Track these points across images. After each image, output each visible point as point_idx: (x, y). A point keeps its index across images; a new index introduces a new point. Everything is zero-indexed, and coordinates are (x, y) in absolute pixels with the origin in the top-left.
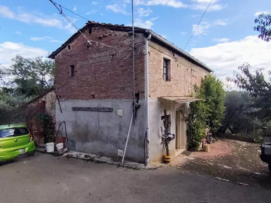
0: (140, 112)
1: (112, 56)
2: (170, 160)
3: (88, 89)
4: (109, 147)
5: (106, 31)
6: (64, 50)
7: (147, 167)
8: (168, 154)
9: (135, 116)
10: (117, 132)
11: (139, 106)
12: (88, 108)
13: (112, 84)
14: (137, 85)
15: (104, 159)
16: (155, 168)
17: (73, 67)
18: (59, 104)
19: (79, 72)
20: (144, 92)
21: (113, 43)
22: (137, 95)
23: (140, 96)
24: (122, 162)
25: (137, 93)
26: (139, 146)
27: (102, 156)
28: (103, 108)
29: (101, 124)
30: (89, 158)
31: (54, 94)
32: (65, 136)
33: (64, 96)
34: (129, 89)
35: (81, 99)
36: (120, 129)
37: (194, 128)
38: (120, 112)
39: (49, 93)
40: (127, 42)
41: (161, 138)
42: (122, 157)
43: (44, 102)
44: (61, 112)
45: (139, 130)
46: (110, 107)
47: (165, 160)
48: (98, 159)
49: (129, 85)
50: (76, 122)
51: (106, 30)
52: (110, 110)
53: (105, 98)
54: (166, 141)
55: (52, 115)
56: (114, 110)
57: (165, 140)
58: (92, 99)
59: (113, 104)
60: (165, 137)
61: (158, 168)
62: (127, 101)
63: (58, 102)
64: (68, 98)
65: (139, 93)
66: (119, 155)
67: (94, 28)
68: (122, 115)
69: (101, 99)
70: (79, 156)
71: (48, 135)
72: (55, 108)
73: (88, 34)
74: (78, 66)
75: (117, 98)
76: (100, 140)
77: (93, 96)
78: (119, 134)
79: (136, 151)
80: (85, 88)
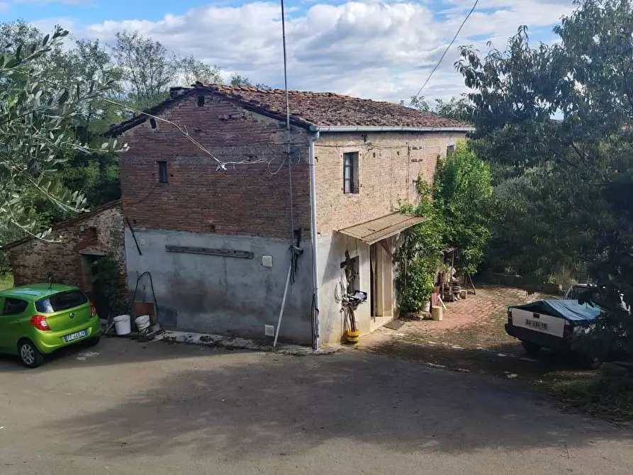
0: (302, 263)
1: (248, 158)
2: (357, 339)
3: (202, 214)
4: (248, 321)
5: (236, 108)
6: (140, 126)
7: (316, 352)
8: (353, 329)
9: (295, 268)
10: (261, 294)
11: (302, 252)
12: (203, 249)
13: (251, 210)
14: (297, 216)
15: (239, 342)
16: (329, 353)
17: (163, 164)
18: (134, 236)
19: (178, 177)
20: (309, 230)
21: (249, 134)
22: (298, 233)
23: (302, 235)
24: (275, 345)
25: (297, 229)
26: (302, 317)
27: (233, 337)
28: (235, 252)
29: (231, 280)
30: (211, 342)
31: (119, 214)
32: (151, 301)
33: (144, 222)
34: (282, 221)
35: (186, 230)
36: (269, 289)
37: (409, 274)
38: (267, 260)
39: (106, 212)
40: (277, 138)
41: (341, 302)
42: (273, 338)
43: (94, 230)
44: (140, 254)
45: (302, 292)
46: (248, 250)
47: (347, 340)
48: (229, 343)
49: (282, 214)
50: (176, 274)
51: (234, 106)
52: (248, 256)
53: (237, 233)
54: (351, 305)
55: (117, 259)
56: (256, 256)
57: (349, 304)
58: (211, 232)
59: (254, 244)
60: (348, 299)
61: (334, 352)
62: (279, 241)
63: (129, 231)
64: (155, 226)
65: (300, 229)
66: (267, 334)
67: (209, 96)
68: (271, 265)
69: (228, 234)
70: (190, 339)
71: (113, 299)
72: (124, 245)
73: (197, 106)
74: (175, 165)
75: (260, 235)
76: (229, 308)
77: (213, 227)
78: (266, 298)
79: (299, 327)
80: (194, 210)
